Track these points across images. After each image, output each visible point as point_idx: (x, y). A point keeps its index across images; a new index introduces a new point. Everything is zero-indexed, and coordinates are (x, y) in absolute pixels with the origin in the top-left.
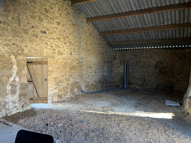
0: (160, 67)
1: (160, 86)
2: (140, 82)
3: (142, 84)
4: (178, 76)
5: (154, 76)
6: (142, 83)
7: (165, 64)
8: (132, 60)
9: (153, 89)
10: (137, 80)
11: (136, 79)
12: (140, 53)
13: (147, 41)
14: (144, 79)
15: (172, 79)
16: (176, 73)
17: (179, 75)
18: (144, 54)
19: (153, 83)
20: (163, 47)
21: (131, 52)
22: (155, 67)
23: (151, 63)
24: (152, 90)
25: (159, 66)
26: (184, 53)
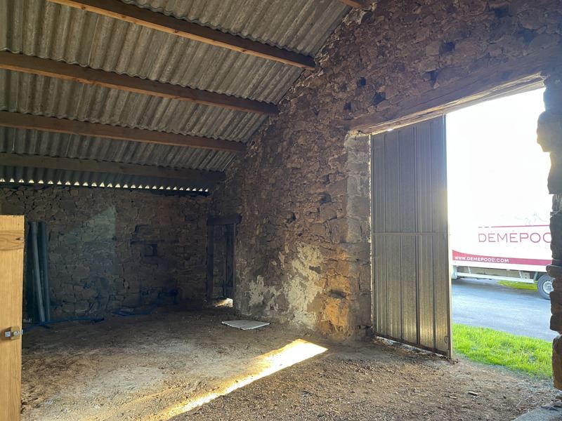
0: (145, 241)
1: (148, 294)
2: (92, 293)
3: (97, 298)
4: (186, 263)
5: (132, 267)
6: (96, 295)
7: (157, 232)
8: (57, 222)
9: (130, 308)
10: (79, 289)
11: (76, 284)
12: (86, 200)
13: (122, 168)
14: (102, 279)
15: (174, 270)
16: (182, 255)
17: (188, 259)
18: (99, 205)
19: (129, 288)
20: (144, 186)
21: (53, 197)
22: (132, 243)
23: (122, 232)
24: (128, 310)
25: (143, 240)
26: (197, 206)
